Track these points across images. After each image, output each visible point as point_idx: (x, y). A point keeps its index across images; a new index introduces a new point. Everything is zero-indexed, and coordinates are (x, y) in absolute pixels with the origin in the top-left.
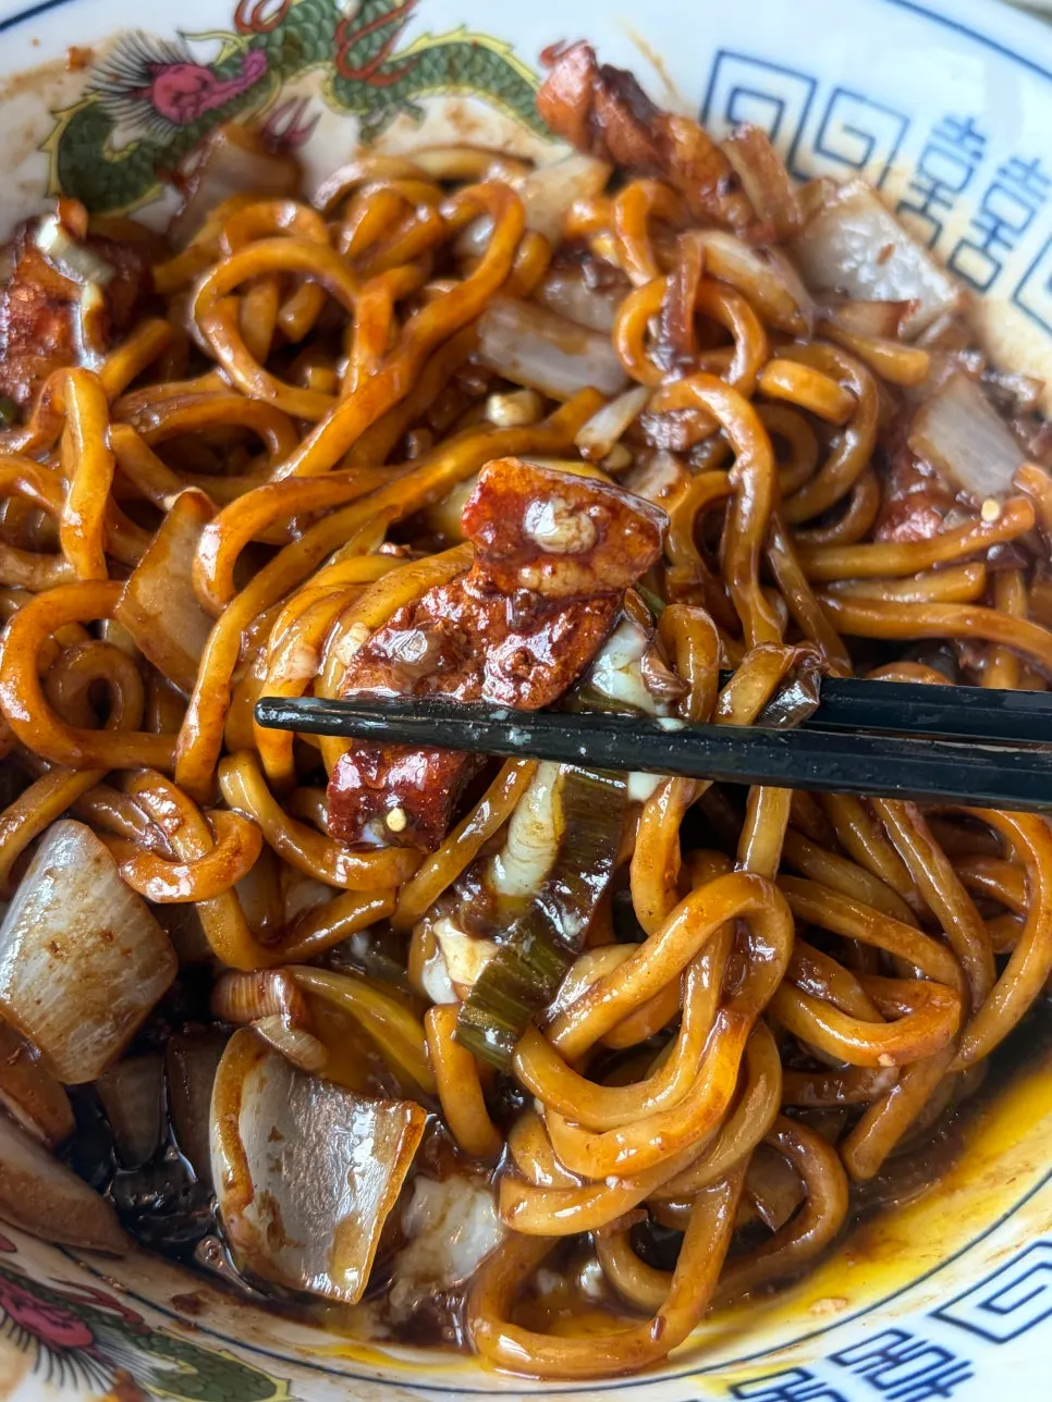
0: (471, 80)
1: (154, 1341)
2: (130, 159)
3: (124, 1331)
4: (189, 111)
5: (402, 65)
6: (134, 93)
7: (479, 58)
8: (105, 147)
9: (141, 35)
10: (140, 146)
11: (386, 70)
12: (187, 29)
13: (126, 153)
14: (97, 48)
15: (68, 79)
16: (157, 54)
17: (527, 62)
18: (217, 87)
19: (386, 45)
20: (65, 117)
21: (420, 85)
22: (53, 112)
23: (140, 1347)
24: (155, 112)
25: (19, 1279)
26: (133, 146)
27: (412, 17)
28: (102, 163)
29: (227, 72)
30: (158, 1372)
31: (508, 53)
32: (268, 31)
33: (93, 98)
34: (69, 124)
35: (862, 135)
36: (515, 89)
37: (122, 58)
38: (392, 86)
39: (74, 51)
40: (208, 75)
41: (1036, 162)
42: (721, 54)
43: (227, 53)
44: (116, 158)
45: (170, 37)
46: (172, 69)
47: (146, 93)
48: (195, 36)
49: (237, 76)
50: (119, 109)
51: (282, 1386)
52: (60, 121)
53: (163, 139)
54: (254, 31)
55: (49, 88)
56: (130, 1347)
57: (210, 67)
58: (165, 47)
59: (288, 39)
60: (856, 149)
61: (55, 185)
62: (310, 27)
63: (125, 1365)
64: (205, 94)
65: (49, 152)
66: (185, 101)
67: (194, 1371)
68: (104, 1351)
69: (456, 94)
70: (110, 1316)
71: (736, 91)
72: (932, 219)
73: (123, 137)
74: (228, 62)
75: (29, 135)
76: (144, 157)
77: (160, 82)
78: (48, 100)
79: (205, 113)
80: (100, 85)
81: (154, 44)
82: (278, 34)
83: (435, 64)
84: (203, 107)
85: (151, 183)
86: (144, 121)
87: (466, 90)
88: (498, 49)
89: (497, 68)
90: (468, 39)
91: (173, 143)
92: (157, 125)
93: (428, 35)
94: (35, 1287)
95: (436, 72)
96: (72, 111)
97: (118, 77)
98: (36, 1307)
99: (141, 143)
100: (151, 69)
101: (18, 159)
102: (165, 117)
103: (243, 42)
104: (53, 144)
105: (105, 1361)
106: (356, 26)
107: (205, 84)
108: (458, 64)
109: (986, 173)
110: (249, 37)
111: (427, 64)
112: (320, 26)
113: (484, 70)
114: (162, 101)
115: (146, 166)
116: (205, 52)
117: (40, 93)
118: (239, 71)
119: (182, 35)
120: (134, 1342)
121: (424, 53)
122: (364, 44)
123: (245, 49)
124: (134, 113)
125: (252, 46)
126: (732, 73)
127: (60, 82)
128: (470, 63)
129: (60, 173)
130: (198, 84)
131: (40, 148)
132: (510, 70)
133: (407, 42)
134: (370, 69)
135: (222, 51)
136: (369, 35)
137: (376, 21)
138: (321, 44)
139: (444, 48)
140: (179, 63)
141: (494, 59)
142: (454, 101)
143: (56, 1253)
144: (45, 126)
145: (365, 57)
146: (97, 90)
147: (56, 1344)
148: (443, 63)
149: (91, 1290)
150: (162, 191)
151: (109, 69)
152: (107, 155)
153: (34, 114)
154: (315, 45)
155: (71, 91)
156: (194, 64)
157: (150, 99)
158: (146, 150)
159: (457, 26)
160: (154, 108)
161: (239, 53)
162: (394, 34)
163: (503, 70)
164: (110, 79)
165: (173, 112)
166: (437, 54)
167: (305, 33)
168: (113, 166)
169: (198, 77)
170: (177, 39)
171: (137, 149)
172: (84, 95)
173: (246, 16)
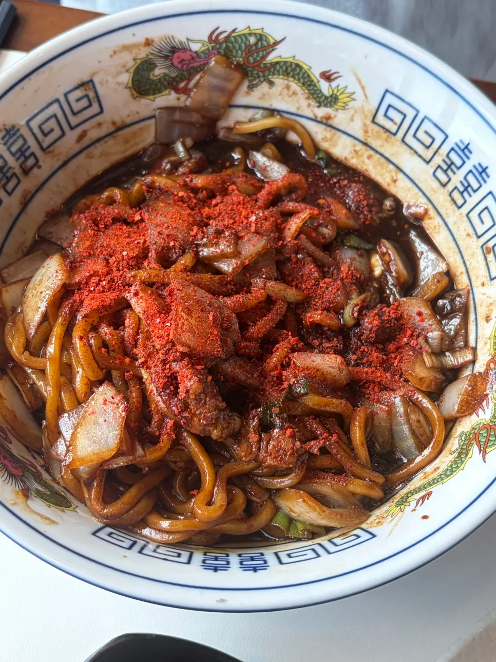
0: (293, 76)
1: (42, 482)
2: (160, 79)
3: (34, 476)
4: (185, 66)
5: (269, 65)
6: (166, 57)
7: (298, 69)
8: (151, 74)
9: (173, 37)
11: (262, 65)
12: (190, 37)
13: (159, 77)
14: (156, 39)
15: (143, 49)
16: (178, 45)
17: (315, 73)
18: (197, 60)
19: (264, 57)
20: (139, 62)
21: (274, 74)
22: (134, 59)
23: (36, 482)
24: (172, 65)
25: (8, 451)
26: (162, 75)
27: (275, 49)
28: (149, 79)
29: (203, 55)
30: (37, 490)
31: (309, 70)
32: (221, 44)
33: (150, 56)
34: (140, 64)
35: (431, 136)
36: (309, 83)
37: (164, 44)
38: (263, 72)
39: (147, 39)
40: (195, 55)
41: (487, 168)
42: (387, 91)
43: (203, 49)
44: (155, 78)
45: (184, 40)
46: (182, 51)
47: (170, 58)
48: (193, 41)
49: (205, 57)
50: (159, 62)
51: (73, 506)
52: (136, 63)
53: (174, 75)
54: (216, 43)
55: (135, 51)
56: (33, 481)
57: (196, 52)
58: (181, 43)
59: (227, 47)
60: (428, 141)
61: (130, 85)
62: (237, 46)
63: (28, 484)
64: (192, 61)
65: (130, 73)
66: (184, 63)
67: (49, 493)
68: (24, 479)
69: (287, 79)
70: (32, 471)
71: (390, 106)
72: (448, 176)
73: (158, 72)
74: (203, 52)
75: (124, 66)
76: (165, 79)
77: (176, 55)
78: (133, 55)
79: (191, 68)
80: (154, 52)
81: (177, 41)
82: (224, 45)
83: (281, 67)
84: (191, 66)
85: (166, 89)
86: (168, 67)
87: (291, 79)
88: (306, 68)
89: (304, 74)
90: (295, 62)
91: (177, 76)
92: (172, 69)
93: (280, 57)
94: (12, 455)
95: (281, 71)
96: (141, 60)
97: (161, 51)
98: (10, 461)
99: (165, 74)
100: (174, 50)
101: (119, 74)
102: (176, 67)
103: (210, 46)
104: (132, 71)
105: (23, 482)
106: (254, 48)
107: (193, 58)
108: (289, 69)
109: (468, 166)
110: (213, 45)
111: (278, 67)
112: (240, 46)
113: (299, 74)
114: (175, 62)
115: (166, 83)
116: (195, 47)
117: (131, 52)
118: (207, 56)
119: (188, 39)
120: (35, 480)
121: (277, 63)
122: (255, 55)
123: (210, 49)
124: (164, 64)
125: (213, 48)
126: (389, 99)
127: (139, 50)
128: (293, 70)
129: (133, 80)
130: (190, 58)
131: (127, 71)
132: (309, 76)
133: (272, 57)
134: (256, 64)
136: (258, 52)
137: (261, 48)
138: (240, 52)
139: (285, 63)
140: (185, 49)
141: (304, 71)
142: (286, 82)
143: (24, 449)
144: (131, 64)
145: (254, 59)
146: (152, 54)
147: (11, 472)
148: (284, 68)
149: (30, 462)
150: (170, 92)
151: (158, 47)
152: (151, 77)
153: (128, 59)
154: (237, 51)
155: (143, 53)
156: (191, 50)
157: (171, 60)
158: (166, 77)
159: (292, 55)
160: (172, 63)
161: (208, 49)
162: (268, 54)
163: (306, 75)
164: (158, 51)
165: (179, 66)
166: (282, 64)
167: (234, 47)
168: (153, 81)
169: (191, 55)
170: (186, 41)
171: (163, 76)
172: (147, 55)
173: (214, 37)
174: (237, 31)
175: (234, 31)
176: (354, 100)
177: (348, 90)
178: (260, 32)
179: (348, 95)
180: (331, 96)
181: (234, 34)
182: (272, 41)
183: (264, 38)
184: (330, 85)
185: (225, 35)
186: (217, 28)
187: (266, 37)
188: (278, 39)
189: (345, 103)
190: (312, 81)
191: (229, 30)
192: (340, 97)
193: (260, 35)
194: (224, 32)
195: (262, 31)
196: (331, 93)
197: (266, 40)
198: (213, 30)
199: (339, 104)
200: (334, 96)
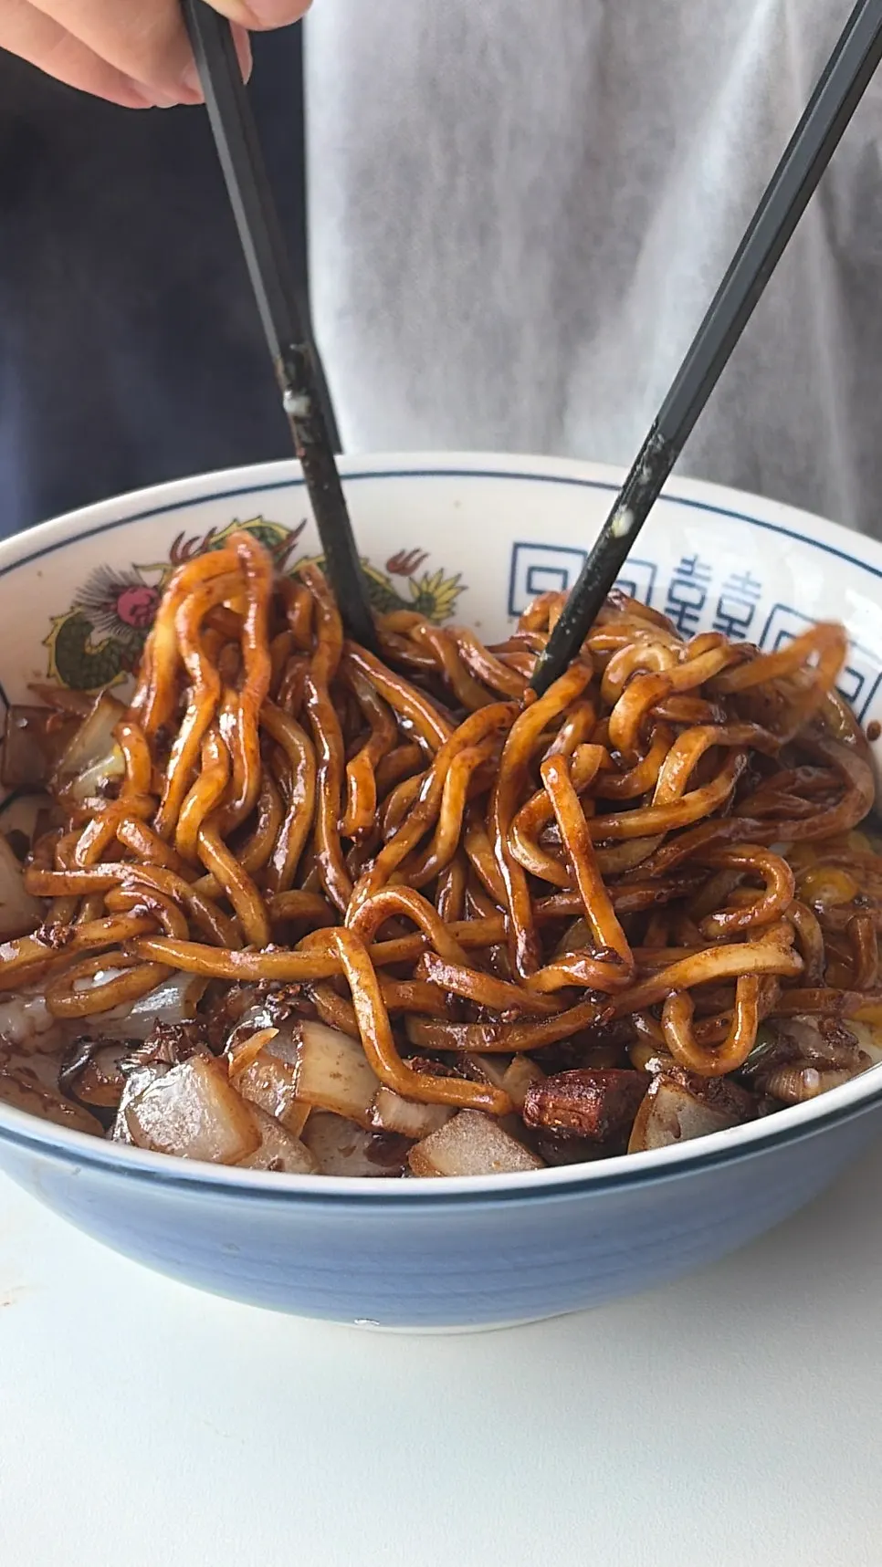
2: (103, 653)
4: (143, 619)
6: (104, 607)
8: (87, 644)
9: (108, 568)
10: (109, 643)
12: (139, 562)
13: (101, 649)
16: (122, 580)
17: (379, 567)
20: (60, 622)
22: (52, 619)
24: (119, 620)
26: (106, 643)
27: (294, 546)
28: (84, 655)
33: (78, 610)
34: (63, 628)
37: (96, 583)
40: (155, 594)
42: (517, 546)
44: (94, 651)
45: (128, 569)
46: (130, 590)
47: (113, 607)
48: (145, 568)
50: (94, 617)
52: (56, 625)
53: (126, 640)
54: (185, 561)
57: (156, 589)
58: (124, 574)
61: (53, 671)
64: (152, 607)
65: (49, 647)
66: (140, 611)
71: (532, 570)
73: (98, 637)
76: (112, 652)
77: (122, 600)
78: (48, 611)
80: (83, 601)
81: (116, 572)
85: (117, 671)
86: (112, 626)
91: (132, 642)
92: (121, 629)
93: (307, 557)
96: (64, 619)
97: (94, 596)
99: (111, 642)
100: (115, 590)
102: (126, 624)
104: (52, 640)
107: (152, 600)
114: (122, 612)
115: (115, 659)
116: (153, 578)
119: (136, 567)
124: (107, 620)
126: (526, 558)
129: (56, 662)
130: (148, 600)
131: (43, 644)
132: (368, 577)
133: (292, 563)
135: (162, 579)
140: (134, 587)
144: (47, 629)
146: (80, 605)
150: (124, 677)
151: (88, 591)
152: (88, 649)
153: (39, 621)
155: (64, 605)
156: (145, 586)
157: (116, 610)
158: (113, 647)
160: (118, 617)
162: (283, 559)
164: (89, 597)
165: (133, 620)
168: (94, 657)
169: (149, 595)
170: (132, 569)
171: (108, 645)
172: (72, 608)
173: (179, 552)
174: (216, 532)
175: (211, 533)
176: (463, 588)
177: (449, 575)
178: (257, 523)
179: (449, 584)
180: (419, 600)
181: (213, 540)
182: (283, 534)
183: (268, 533)
184: (411, 579)
185: (198, 544)
186: (181, 536)
187: (271, 529)
188: (293, 525)
189: (447, 602)
190: (377, 584)
191: (203, 532)
192: (437, 594)
193: (260, 528)
194: (195, 539)
195: (262, 521)
196: (417, 593)
197: (273, 536)
198: (174, 540)
199: (439, 608)
200: (424, 596)
